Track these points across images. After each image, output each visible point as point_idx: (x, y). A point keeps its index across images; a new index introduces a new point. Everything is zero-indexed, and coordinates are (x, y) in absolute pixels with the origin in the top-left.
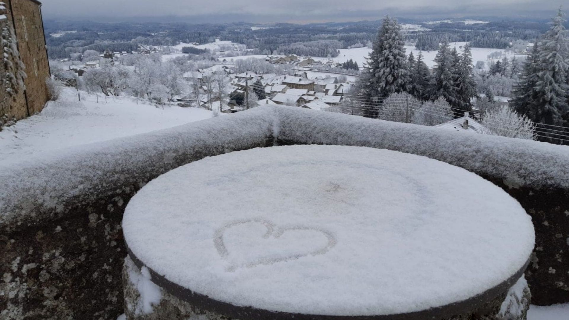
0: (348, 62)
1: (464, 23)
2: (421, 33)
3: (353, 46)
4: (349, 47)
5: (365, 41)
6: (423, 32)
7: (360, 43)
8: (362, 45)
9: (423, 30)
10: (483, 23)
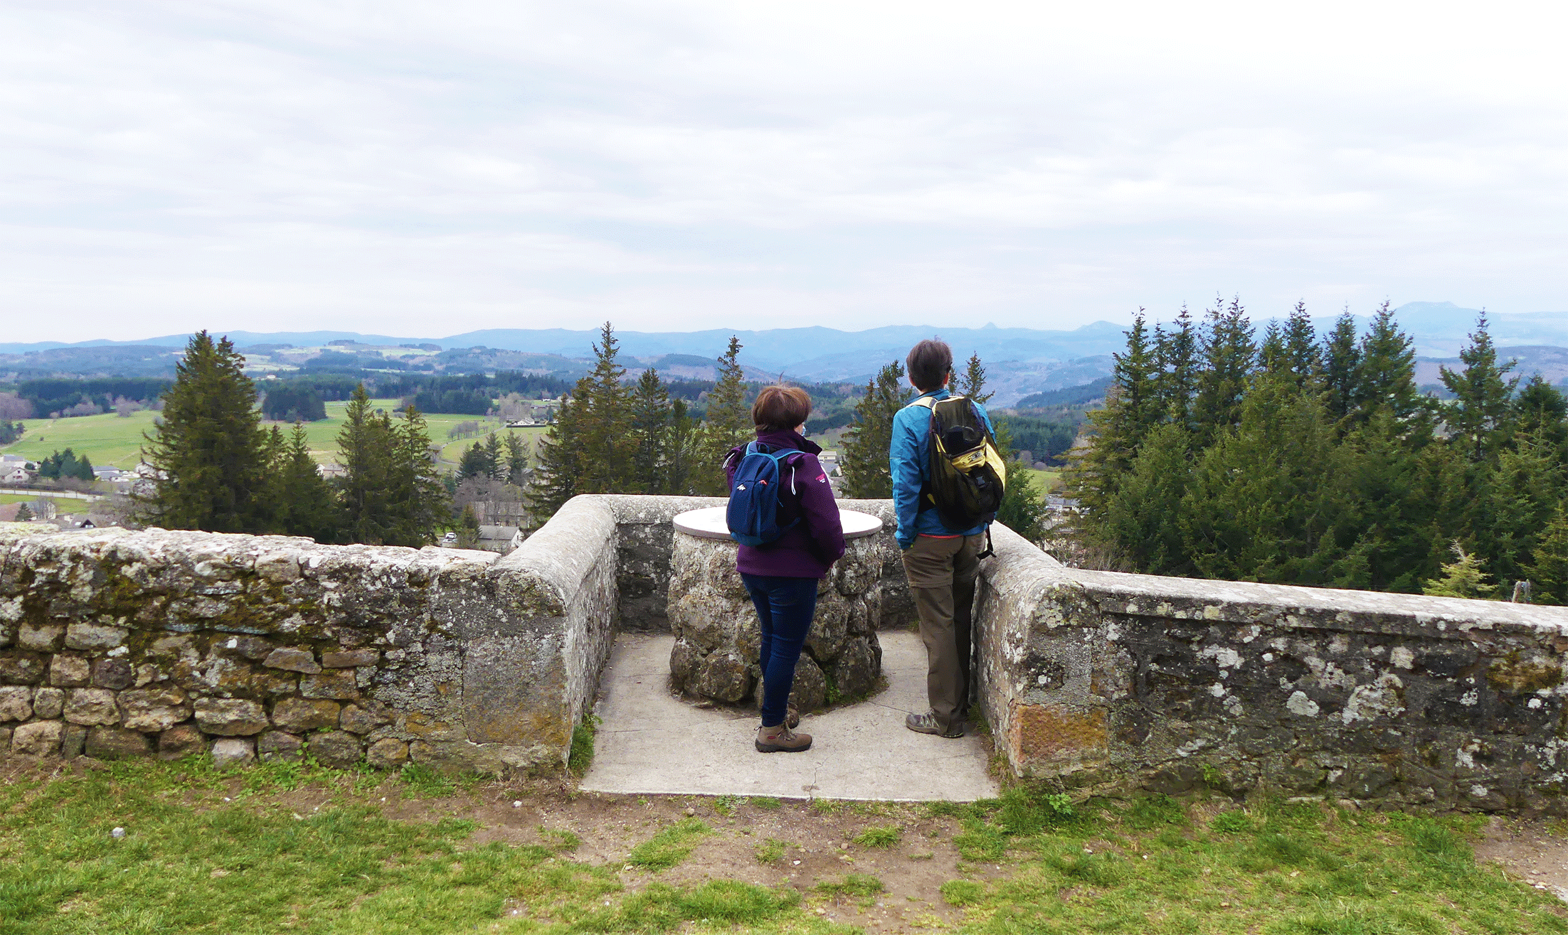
0: (56, 457)
1: (381, 354)
2: (272, 377)
3: (67, 411)
4: (55, 414)
5: (108, 397)
6: (277, 374)
7: (91, 404)
8: (99, 407)
9: (276, 369)
10: (427, 354)
